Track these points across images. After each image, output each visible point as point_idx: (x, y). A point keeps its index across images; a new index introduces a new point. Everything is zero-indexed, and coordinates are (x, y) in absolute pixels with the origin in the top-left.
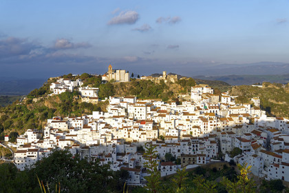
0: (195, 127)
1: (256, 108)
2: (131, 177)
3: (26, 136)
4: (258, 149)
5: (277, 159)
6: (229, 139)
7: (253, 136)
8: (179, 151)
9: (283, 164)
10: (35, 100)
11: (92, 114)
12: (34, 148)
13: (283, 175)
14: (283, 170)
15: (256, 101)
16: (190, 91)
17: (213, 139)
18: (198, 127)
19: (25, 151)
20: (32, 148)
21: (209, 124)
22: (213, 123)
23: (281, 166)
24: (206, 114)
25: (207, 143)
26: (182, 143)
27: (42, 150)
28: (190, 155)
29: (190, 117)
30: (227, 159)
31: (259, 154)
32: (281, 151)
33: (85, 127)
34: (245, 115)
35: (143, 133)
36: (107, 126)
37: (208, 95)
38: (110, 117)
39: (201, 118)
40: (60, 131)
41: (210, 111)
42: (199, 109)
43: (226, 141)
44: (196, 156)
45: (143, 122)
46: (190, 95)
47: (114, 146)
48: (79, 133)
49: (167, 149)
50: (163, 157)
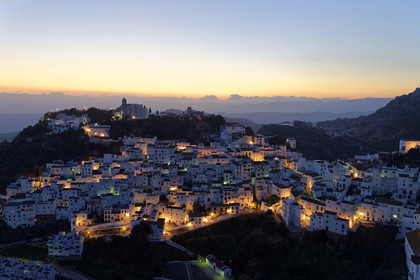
0: (226, 172)
1: (292, 150)
2: (152, 232)
3: (19, 185)
4: (299, 196)
5: (320, 207)
6: (266, 185)
7: (292, 181)
8: (209, 199)
9: (327, 212)
10: (29, 140)
11: (103, 157)
12: (30, 199)
13: (327, 225)
14: (327, 219)
15: (293, 144)
16: (219, 130)
17: (247, 185)
18: (230, 172)
19: (19, 204)
20: (27, 199)
21: (243, 168)
22: (247, 167)
23: (325, 215)
24: (239, 157)
25: (241, 190)
26: (212, 191)
27: (41, 202)
28: (222, 204)
29: (221, 161)
30: (263, 208)
31: (300, 202)
32: (323, 198)
33: (95, 172)
34: (281, 158)
35: (166, 179)
36: (122, 171)
37: (240, 135)
38: (125, 161)
39: (233, 161)
40: (63, 178)
41: (243, 153)
42: (230, 151)
43: (261, 188)
44: (228, 206)
45: (165, 166)
46: (219, 135)
47: (132, 195)
48: (88, 180)
49: (195, 198)
50: (190, 207)
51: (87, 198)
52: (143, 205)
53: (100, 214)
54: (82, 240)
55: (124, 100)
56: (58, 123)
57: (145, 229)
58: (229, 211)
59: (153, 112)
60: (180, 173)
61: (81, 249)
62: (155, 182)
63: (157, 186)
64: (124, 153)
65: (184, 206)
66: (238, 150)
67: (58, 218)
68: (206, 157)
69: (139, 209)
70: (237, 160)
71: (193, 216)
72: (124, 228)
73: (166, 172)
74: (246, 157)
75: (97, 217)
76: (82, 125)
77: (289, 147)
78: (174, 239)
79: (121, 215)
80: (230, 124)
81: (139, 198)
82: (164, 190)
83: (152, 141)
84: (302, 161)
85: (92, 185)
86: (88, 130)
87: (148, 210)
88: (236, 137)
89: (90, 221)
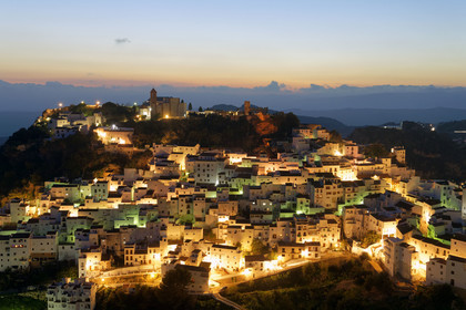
0: (300, 196)
1: (400, 165)
2: (193, 282)
3: (8, 211)
4: (410, 234)
5: (442, 249)
6: (359, 217)
7: (399, 211)
8: (275, 236)
9: (452, 258)
10: (21, 148)
11: (123, 173)
12: (22, 231)
13: (452, 277)
14: (453, 268)
15: (401, 155)
16: (290, 135)
17: (331, 217)
18: (307, 196)
19: (7, 238)
20: (18, 231)
21: (324, 189)
22: (332, 190)
23: (450, 262)
24: (319, 174)
25: (323, 223)
26: (279, 223)
27: (37, 236)
28: (294, 244)
29: (292, 180)
30: (356, 250)
31: (412, 242)
32: (447, 236)
33: (112, 195)
34: (383, 176)
35: (213, 204)
36: (150, 194)
37: (322, 143)
38: (155, 179)
39: (311, 180)
40: (68, 202)
41: (326, 169)
42: (307, 164)
43: (353, 220)
44: (302, 246)
45: (211, 188)
46: (291, 141)
47: (164, 228)
48: (103, 206)
49: (254, 233)
50: (247, 246)
51: (101, 231)
52: (179, 242)
53: (119, 254)
54: (94, 291)
55: (153, 91)
56: (61, 124)
57: (183, 276)
58: (305, 253)
59: (195, 109)
60: (233, 198)
61: (93, 303)
62: (197, 210)
63: (200, 215)
64: (153, 168)
65: (239, 245)
66: (318, 165)
67: (61, 258)
68: (271, 174)
69: (173, 248)
70: (316, 179)
71: (251, 259)
72: (153, 275)
73: (213, 195)
74: (329, 175)
75: (115, 259)
76: (94, 127)
77: (394, 161)
78: (223, 292)
79: (149, 256)
80: (305, 127)
81: (174, 232)
82: (209, 222)
83: (193, 151)
84: (415, 181)
85: (108, 212)
86: (102, 134)
87: (187, 250)
88: (315, 145)
89: (105, 264)
